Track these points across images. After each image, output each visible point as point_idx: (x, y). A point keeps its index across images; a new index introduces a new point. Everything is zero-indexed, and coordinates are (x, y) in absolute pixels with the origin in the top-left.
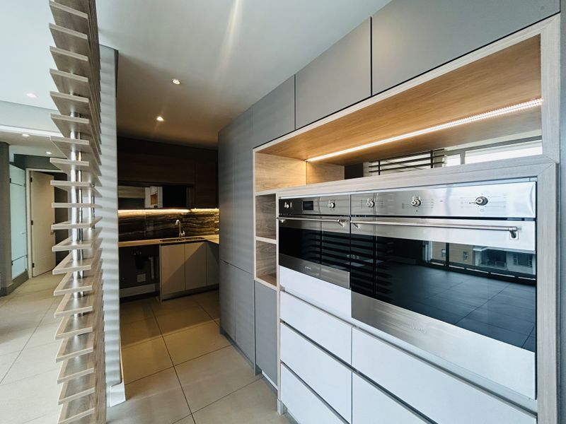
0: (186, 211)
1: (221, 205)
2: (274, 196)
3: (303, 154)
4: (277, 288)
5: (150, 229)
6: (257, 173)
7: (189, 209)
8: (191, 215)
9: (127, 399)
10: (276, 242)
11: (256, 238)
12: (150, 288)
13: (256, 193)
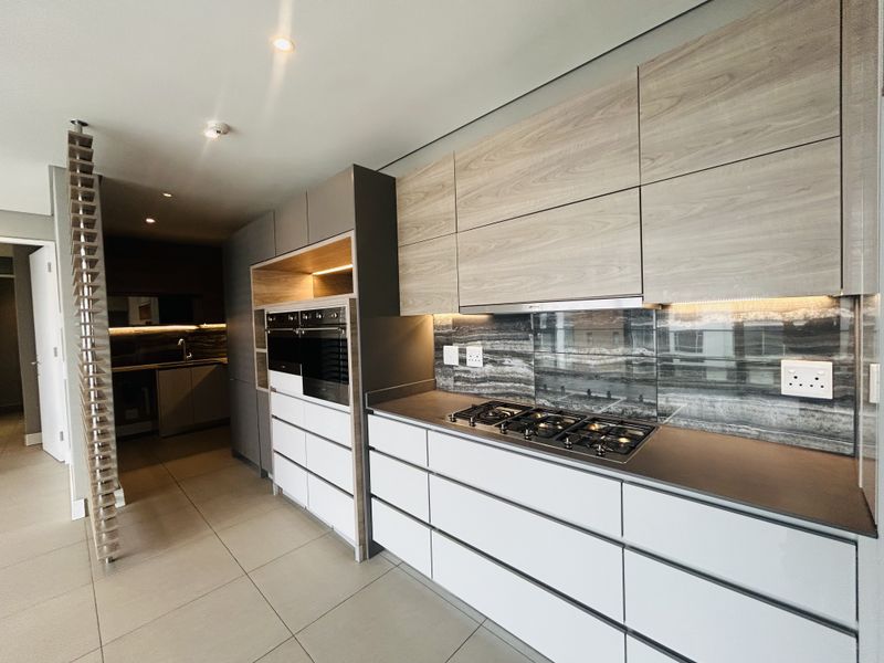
0: (193, 327)
1: (228, 320)
2: (263, 310)
3: (309, 269)
4: (268, 391)
5: (142, 351)
6: (255, 288)
7: (197, 324)
8: (201, 332)
9: (127, 503)
10: (266, 351)
11: (257, 350)
12: (147, 426)
13: (254, 308)
